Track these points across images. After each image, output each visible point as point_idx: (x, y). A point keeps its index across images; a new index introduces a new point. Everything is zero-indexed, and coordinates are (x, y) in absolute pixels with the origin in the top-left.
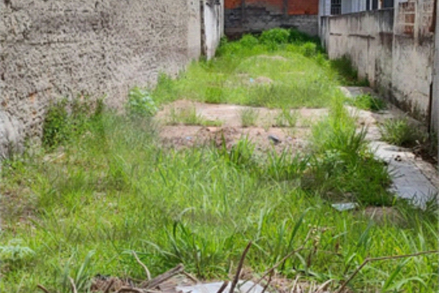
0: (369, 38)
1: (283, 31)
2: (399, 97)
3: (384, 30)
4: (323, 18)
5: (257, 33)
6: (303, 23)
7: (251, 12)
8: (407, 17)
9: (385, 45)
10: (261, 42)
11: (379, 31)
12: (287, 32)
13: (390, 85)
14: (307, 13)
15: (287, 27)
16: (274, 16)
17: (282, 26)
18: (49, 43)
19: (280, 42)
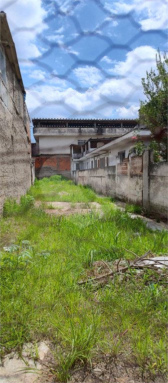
0: (101, 177)
1: (58, 176)
2: (120, 197)
3: (110, 173)
4: (73, 171)
5: (49, 177)
6: (65, 173)
7: (45, 169)
8: (122, 168)
9: (111, 179)
10: (51, 180)
11: (107, 174)
12: (60, 177)
13: (115, 193)
14: (66, 170)
15: (59, 175)
16: (54, 171)
17: (58, 174)
18: (4, 176)
19: (58, 180)
